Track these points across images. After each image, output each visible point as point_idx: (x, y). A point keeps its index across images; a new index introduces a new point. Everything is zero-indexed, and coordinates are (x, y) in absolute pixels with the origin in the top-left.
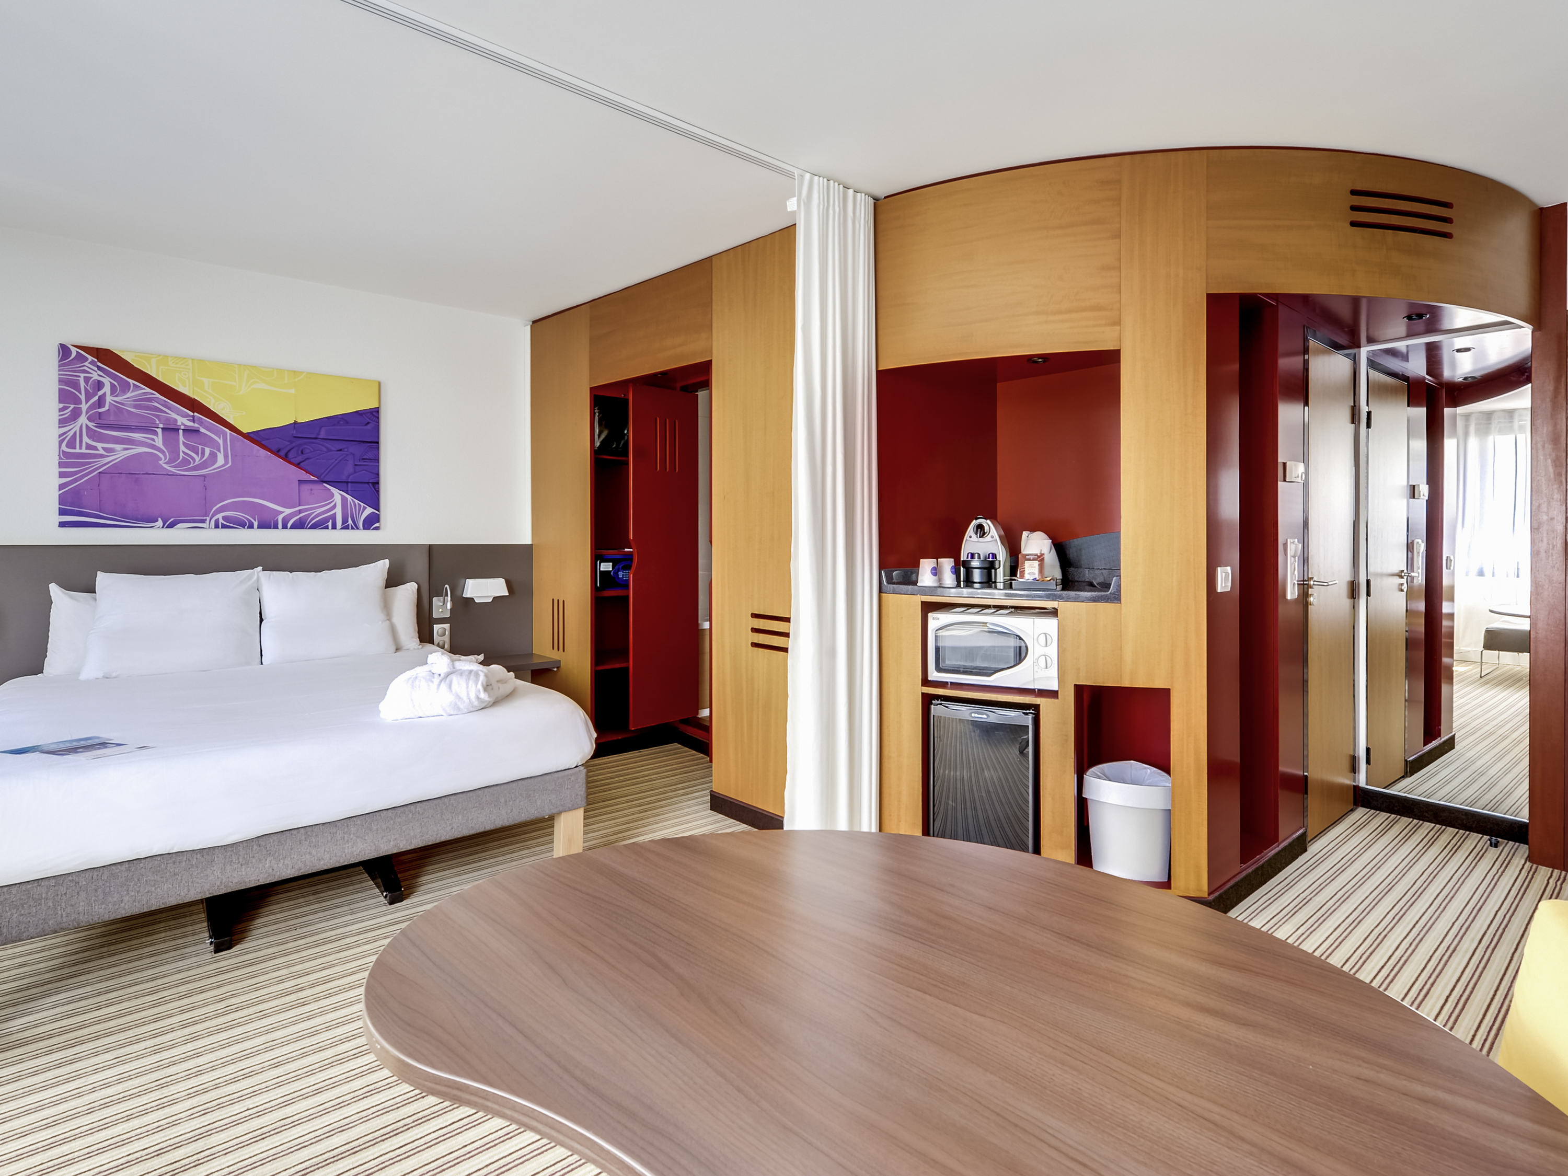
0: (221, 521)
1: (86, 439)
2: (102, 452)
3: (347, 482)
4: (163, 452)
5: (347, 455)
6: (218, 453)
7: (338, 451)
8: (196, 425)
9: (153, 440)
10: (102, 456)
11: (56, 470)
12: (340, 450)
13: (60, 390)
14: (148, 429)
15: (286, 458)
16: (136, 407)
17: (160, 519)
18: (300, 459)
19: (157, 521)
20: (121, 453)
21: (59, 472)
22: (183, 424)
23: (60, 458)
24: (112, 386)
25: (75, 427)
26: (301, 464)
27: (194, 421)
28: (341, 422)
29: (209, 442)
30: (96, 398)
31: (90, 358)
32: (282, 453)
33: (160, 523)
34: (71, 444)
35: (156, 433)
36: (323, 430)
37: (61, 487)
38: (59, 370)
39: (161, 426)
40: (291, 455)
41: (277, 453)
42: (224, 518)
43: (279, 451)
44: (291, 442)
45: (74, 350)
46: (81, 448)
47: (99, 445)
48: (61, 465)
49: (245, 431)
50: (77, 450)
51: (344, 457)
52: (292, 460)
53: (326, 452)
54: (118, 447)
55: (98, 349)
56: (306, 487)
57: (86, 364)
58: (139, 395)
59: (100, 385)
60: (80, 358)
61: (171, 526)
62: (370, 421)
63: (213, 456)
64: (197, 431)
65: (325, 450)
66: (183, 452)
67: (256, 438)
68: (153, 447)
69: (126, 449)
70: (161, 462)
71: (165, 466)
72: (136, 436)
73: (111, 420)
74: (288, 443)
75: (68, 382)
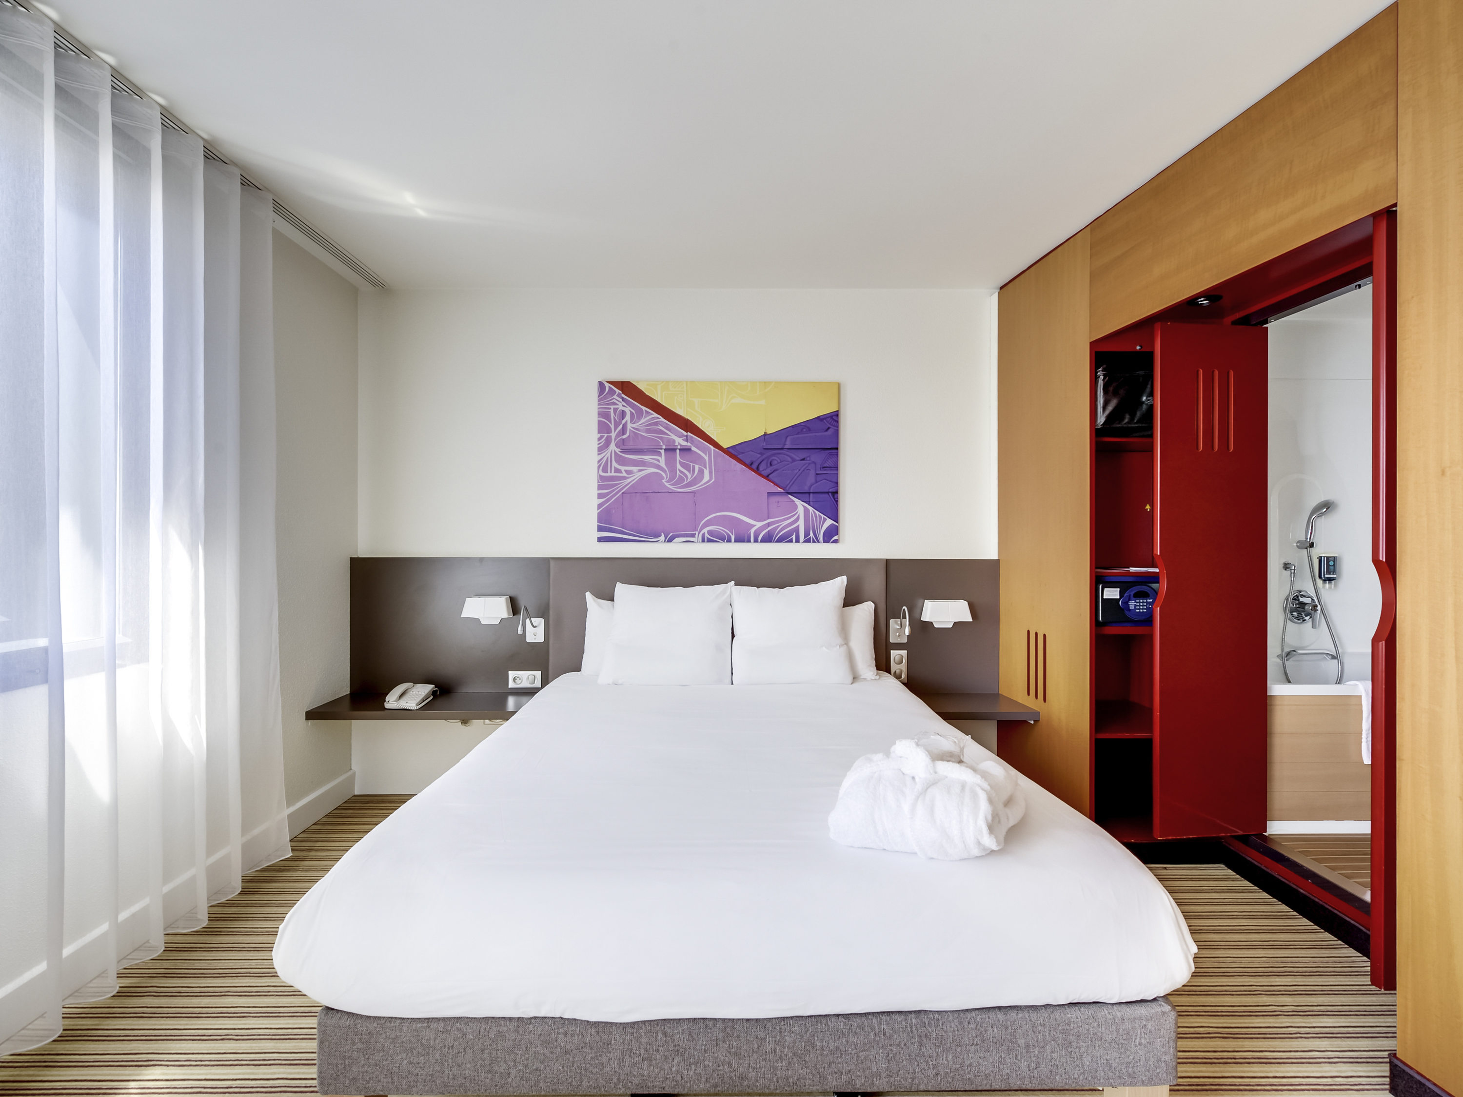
0: (707, 535)
1: (614, 464)
2: (624, 474)
3: (809, 493)
4: (665, 471)
5: (809, 464)
6: (705, 470)
7: (802, 460)
8: (689, 444)
9: (658, 461)
10: (624, 478)
11: (595, 492)
12: (803, 459)
13: (599, 422)
14: (655, 451)
15: (757, 471)
16: (648, 431)
17: (662, 534)
18: (768, 471)
19: (660, 536)
20: (637, 474)
21: (598, 494)
22: (680, 444)
23: (598, 482)
24: (632, 414)
25: (607, 454)
26: (770, 476)
27: (687, 440)
28: (805, 430)
29: (698, 459)
30: (621, 426)
31: (618, 391)
32: (754, 466)
33: (662, 538)
34: (605, 470)
36: (789, 439)
37: (600, 506)
38: (599, 405)
39: (664, 447)
40: (761, 469)
41: (749, 466)
42: (710, 532)
43: (752, 464)
44: (762, 454)
45: (607, 385)
46: (611, 472)
47: (623, 468)
48: (600, 487)
49: (725, 445)
50: (609, 474)
51: (806, 468)
52: (763, 473)
53: (792, 463)
54: (635, 469)
55: (623, 383)
56: (774, 499)
57: (615, 397)
58: (649, 420)
59: (623, 414)
60: (611, 392)
61: (670, 541)
62: (829, 426)
63: (701, 472)
64: (689, 450)
65: (790, 459)
66: (679, 470)
67: (733, 453)
68: (659, 467)
69: (640, 471)
70: (663, 481)
71: (667, 484)
72: (647, 458)
73: (630, 445)
74: (759, 455)
75: (603, 415)
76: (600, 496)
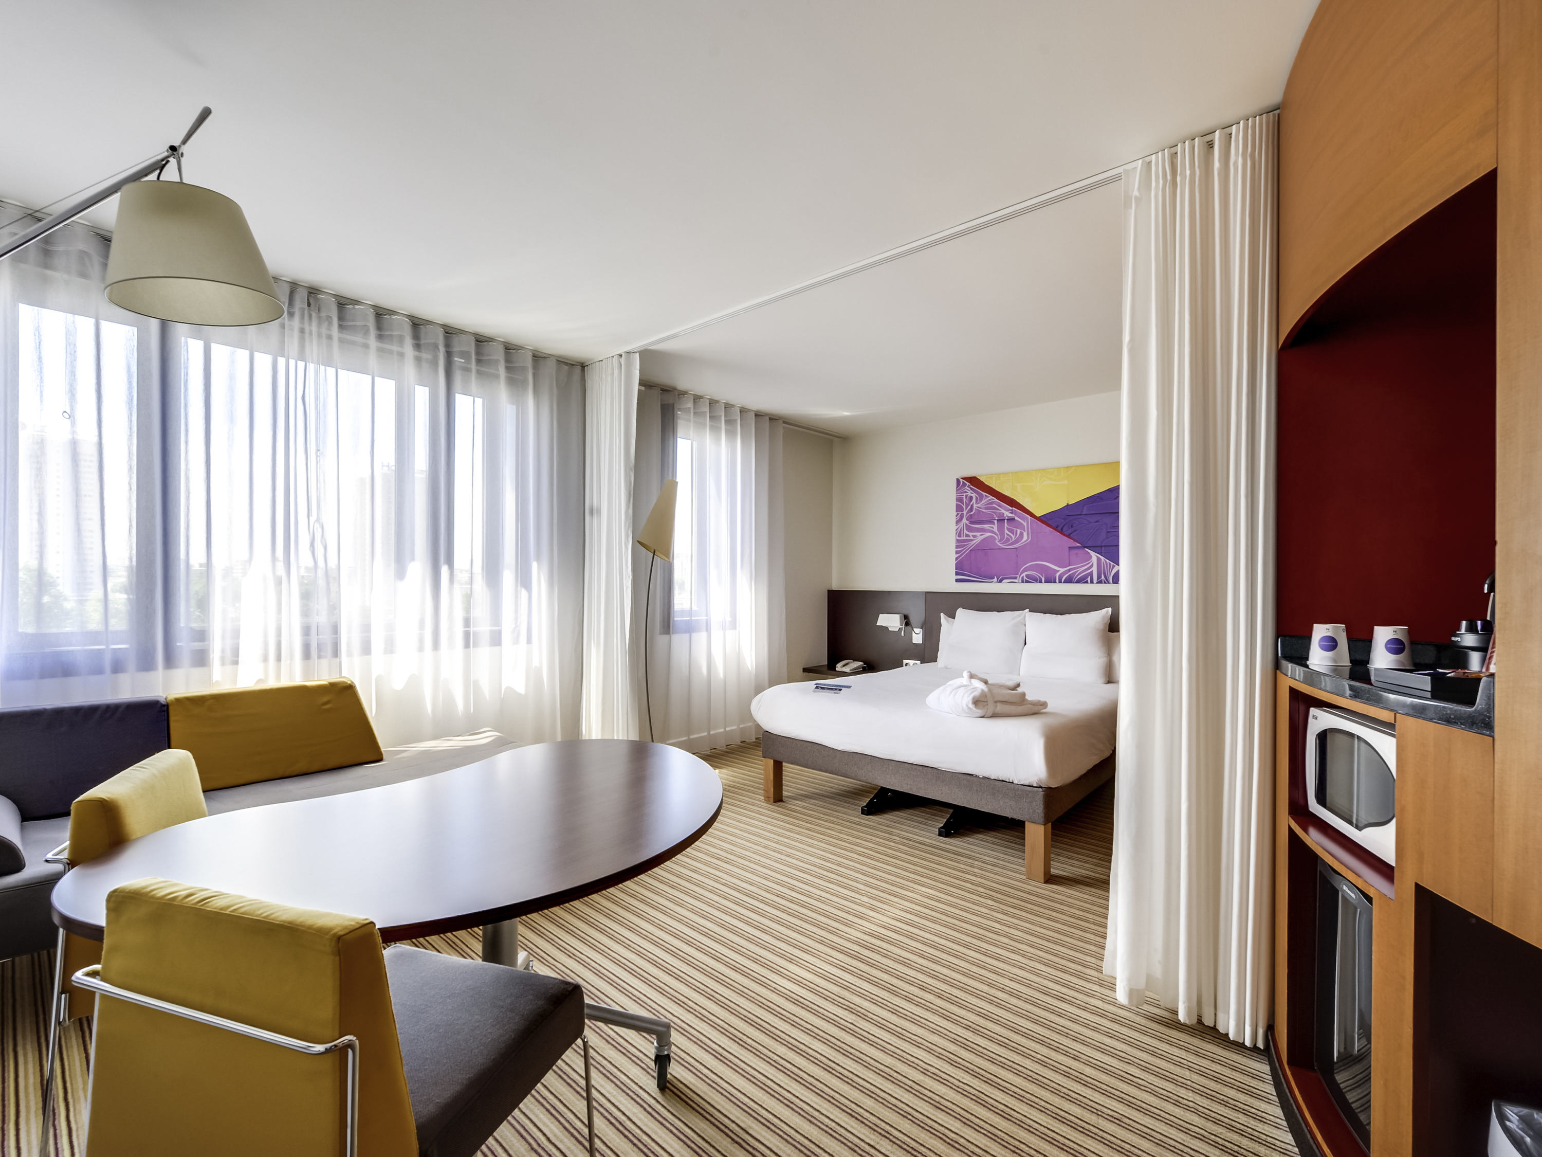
0: (1025, 578)
1: (966, 532)
2: (972, 538)
3: (1101, 546)
4: (997, 535)
5: (1102, 525)
6: (1024, 532)
8: (1013, 515)
9: (993, 528)
10: (972, 540)
11: (954, 550)
12: (1097, 522)
13: (957, 504)
14: (991, 522)
15: (1061, 532)
16: (986, 509)
17: (996, 577)
18: (1070, 531)
20: (980, 537)
22: (1007, 516)
23: (956, 543)
24: (976, 498)
25: (961, 525)
26: (1071, 535)
27: (1012, 513)
28: (1098, 500)
29: (1020, 526)
30: (970, 507)
31: (968, 484)
32: (1059, 528)
33: (995, 579)
34: (960, 536)
35: (994, 523)
36: (1085, 507)
37: (956, 559)
38: (957, 493)
39: (997, 519)
40: (1064, 530)
41: (1055, 529)
42: (1027, 576)
43: (1057, 527)
44: (1065, 519)
45: (961, 481)
47: (971, 534)
48: (957, 547)
49: (1038, 515)
50: (962, 538)
51: (1099, 528)
52: (1066, 533)
53: (1088, 525)
54: (978, 534)
55: (971, 478)
56: (1074, 552)
57: (966, 487)
58: (987, 501)
59: (971, 498)
60: (964, 485)
61: (1000, 581)
63: (1022, 534)
64: (1013, 519)
65: (1086, 522)
66: (1007, 534)
67: (1044, 519)
68: (993, 532)
69: (982, 535)
70: (996, 541)
71: (998, 543)
72: (986, 526)
73: (975, 519)
74: (1063, 521)
75: (959, 500)
76: (957, 552)
